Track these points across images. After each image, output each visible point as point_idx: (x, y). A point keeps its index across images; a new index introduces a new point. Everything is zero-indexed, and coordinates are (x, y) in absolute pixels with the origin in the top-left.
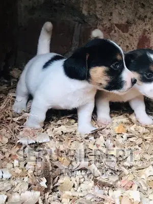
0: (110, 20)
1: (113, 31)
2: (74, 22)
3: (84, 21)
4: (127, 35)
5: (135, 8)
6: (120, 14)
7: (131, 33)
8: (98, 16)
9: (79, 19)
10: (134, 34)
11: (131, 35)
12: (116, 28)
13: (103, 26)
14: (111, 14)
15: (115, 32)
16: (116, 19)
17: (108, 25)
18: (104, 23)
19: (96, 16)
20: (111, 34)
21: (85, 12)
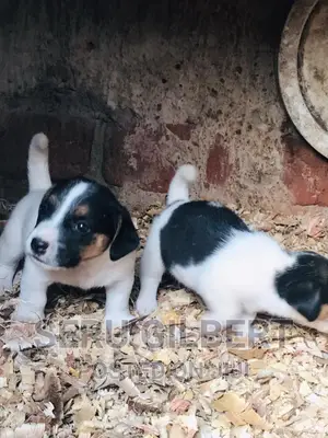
0: (157, 118)
1: (164, 138)
2: (93, 121)
3: (110, 118)
4: (188, 144)
5: (200, 96)
6: (174, 107)
7: (195, 140)
8: (137, 111)
9: (103, 116)
10: (201, 143)
11: (196, 144)
12: (169, 133)
13: (145, 127)
14: (159, 107)
15: (168, 138)
16: (168, 116)
17: (154, 127)
18: (148, 122)
19: (132, 110)
20: (160, 142)
21: (112, 104)
